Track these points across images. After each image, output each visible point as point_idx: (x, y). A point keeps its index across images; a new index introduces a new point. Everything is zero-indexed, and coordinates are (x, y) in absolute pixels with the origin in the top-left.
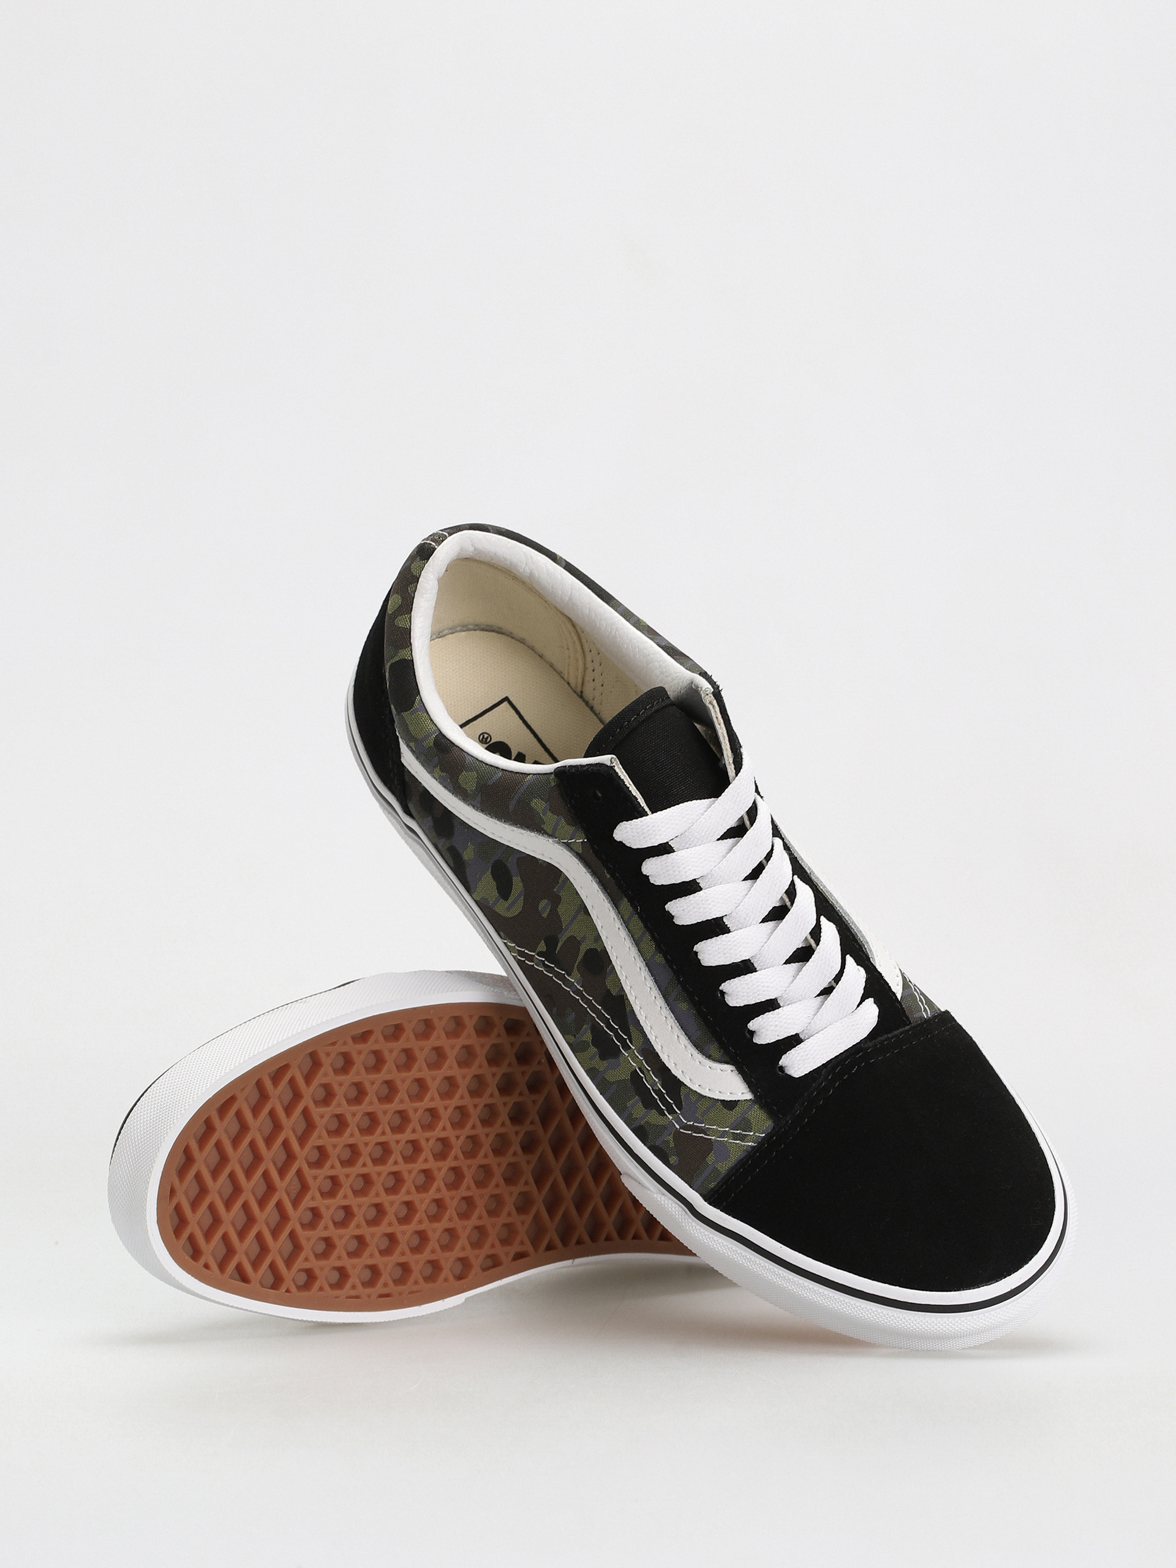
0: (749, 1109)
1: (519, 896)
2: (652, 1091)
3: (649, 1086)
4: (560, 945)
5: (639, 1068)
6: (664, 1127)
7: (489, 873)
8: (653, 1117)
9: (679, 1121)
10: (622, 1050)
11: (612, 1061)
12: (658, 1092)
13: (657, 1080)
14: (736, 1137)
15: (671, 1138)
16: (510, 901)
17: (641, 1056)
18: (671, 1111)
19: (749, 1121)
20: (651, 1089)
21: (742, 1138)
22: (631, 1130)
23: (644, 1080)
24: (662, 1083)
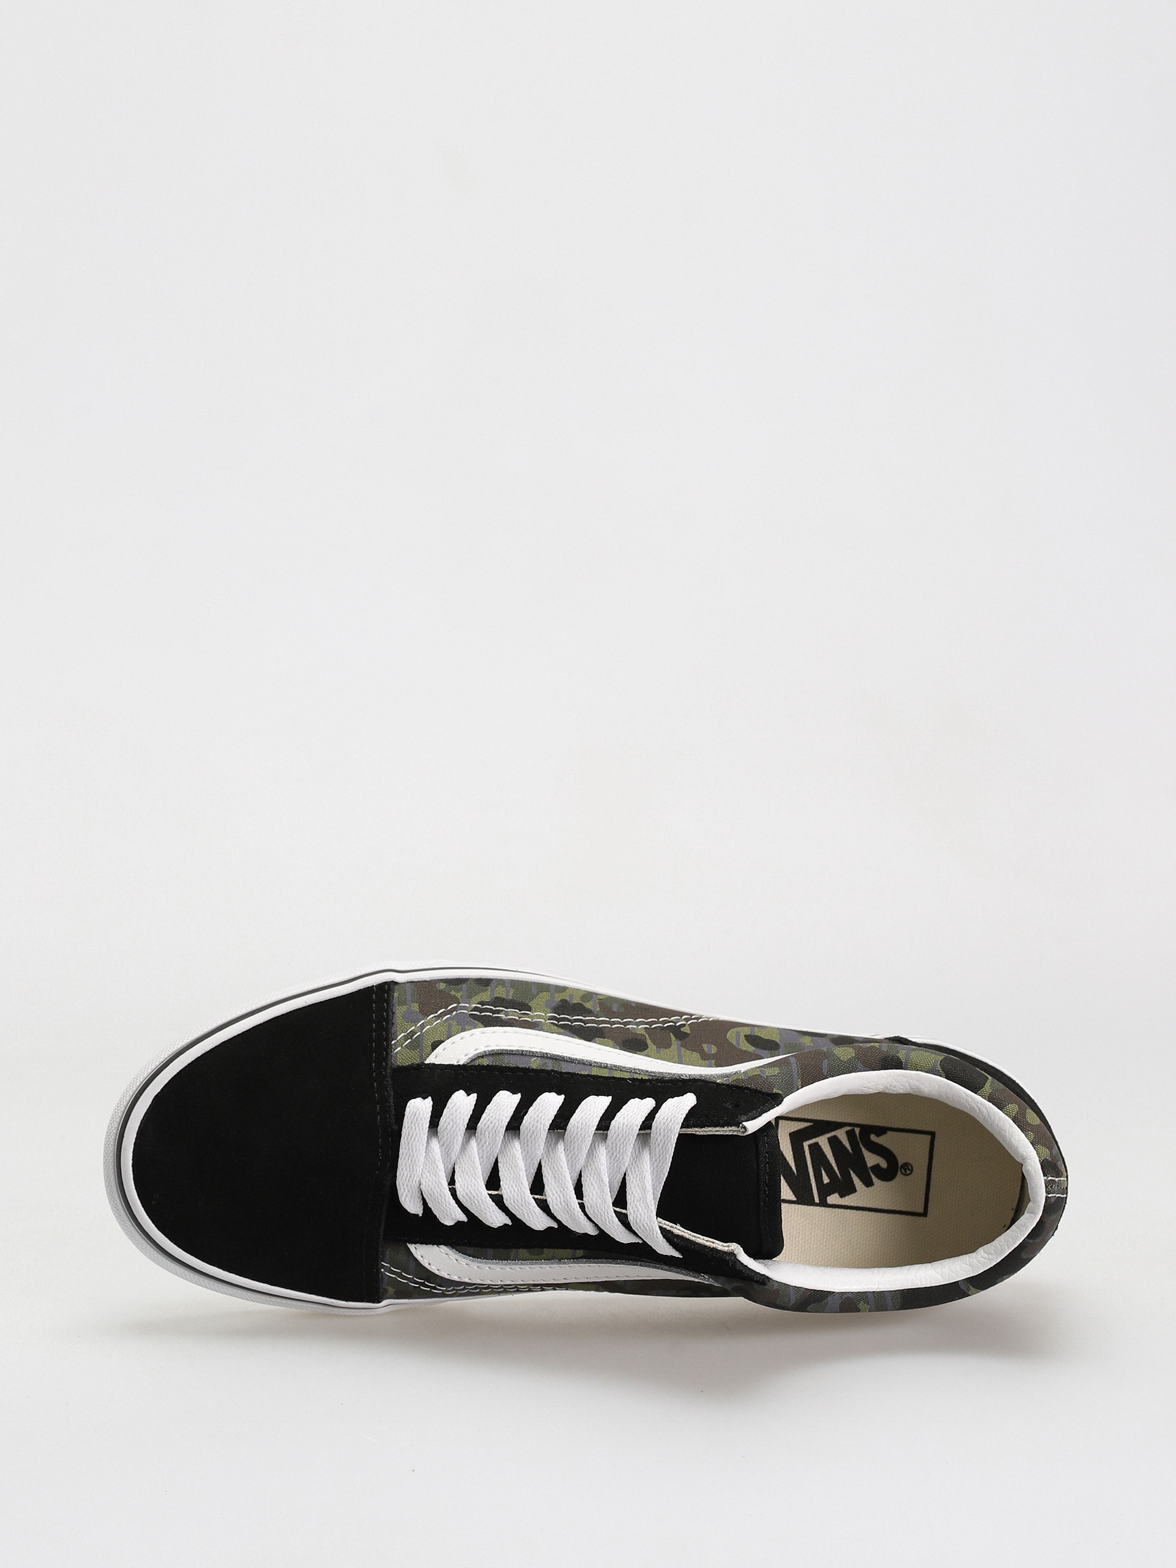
0: (420, 1054)
1: (738, 1043)
2: (503, 1009)
3: (509, 1010)
4: (673, 1038)
5: (528, 1014)
6: (470, 997)
8: (486, 996)
9: (464, 1008)
10: (554, 1015)
11: (554, 1004)
12: (499, 1012)
14: (413, 1033)
15: (458, 995)
17: (536, 1021)
18: (476, 1009)
24: (502, 1019)
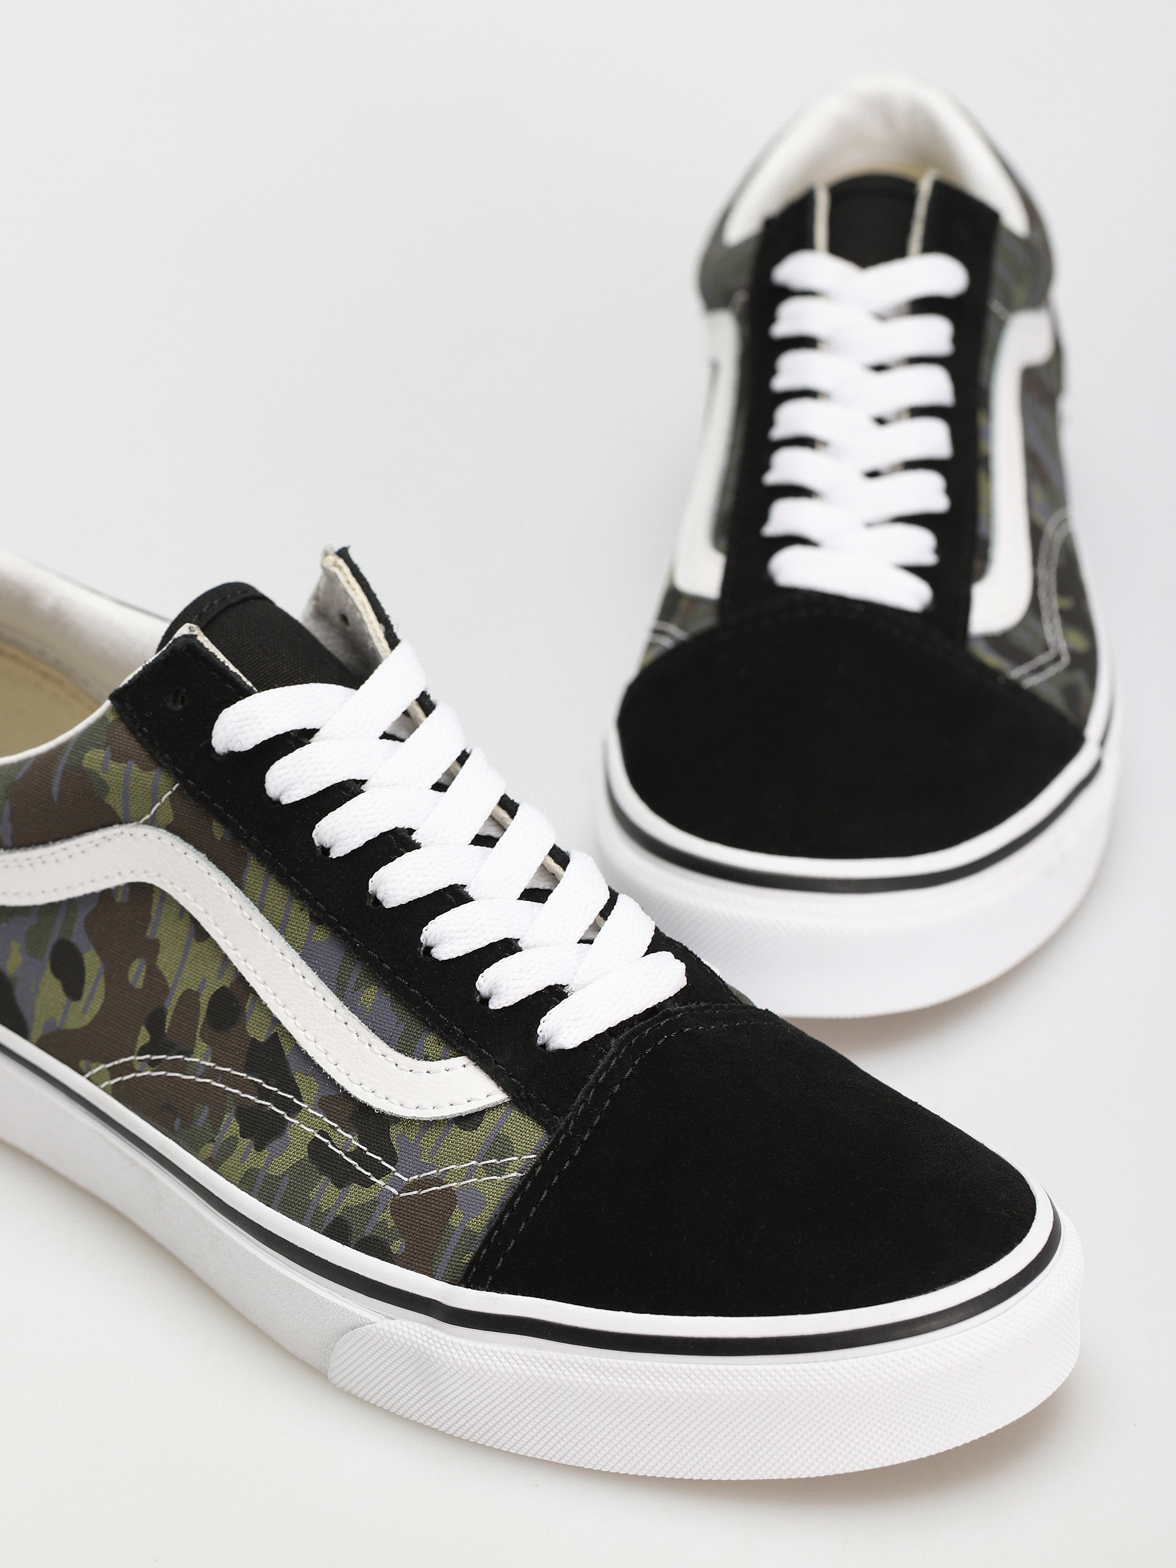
0: (504, 1118)
1: (97, 978)
2: (345, 1158)
3: (339, 1152)
4: (169, 1017)
5: (319, 1133)
6: (375, 1203)
7: (48, 974)
8: (355, 1195)
9: (395, 1182)
10: (287, 1118)
11: (276, 1143)
12: (357, 1154)
13: (350, 1136)
14: (490, 1170)
15: (387, 1214)
16: (85, 995)
17: (319, 1113)
18: (381, 1172)
19: (507, 1139)
20: (343, 1154)
21: (500, 1170)
22: (323, 1234)
23: (330, 1146)
24: (359, 1136)
